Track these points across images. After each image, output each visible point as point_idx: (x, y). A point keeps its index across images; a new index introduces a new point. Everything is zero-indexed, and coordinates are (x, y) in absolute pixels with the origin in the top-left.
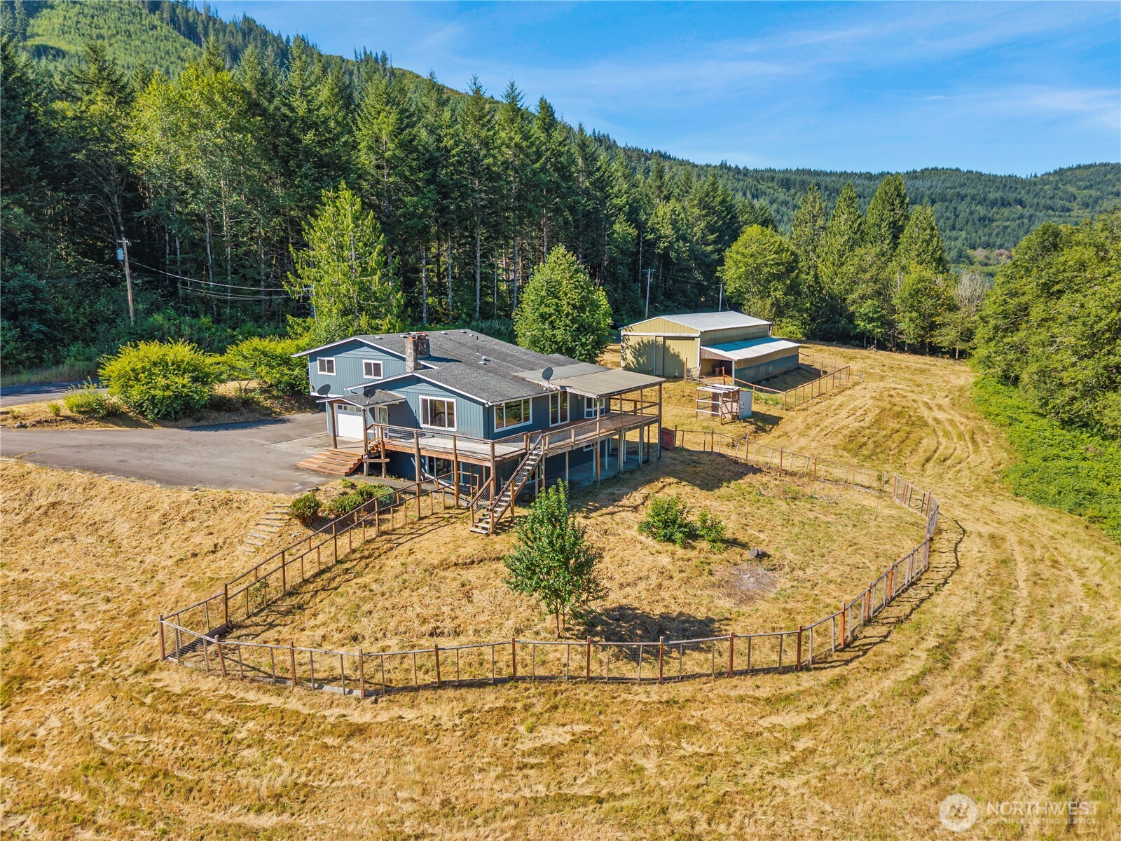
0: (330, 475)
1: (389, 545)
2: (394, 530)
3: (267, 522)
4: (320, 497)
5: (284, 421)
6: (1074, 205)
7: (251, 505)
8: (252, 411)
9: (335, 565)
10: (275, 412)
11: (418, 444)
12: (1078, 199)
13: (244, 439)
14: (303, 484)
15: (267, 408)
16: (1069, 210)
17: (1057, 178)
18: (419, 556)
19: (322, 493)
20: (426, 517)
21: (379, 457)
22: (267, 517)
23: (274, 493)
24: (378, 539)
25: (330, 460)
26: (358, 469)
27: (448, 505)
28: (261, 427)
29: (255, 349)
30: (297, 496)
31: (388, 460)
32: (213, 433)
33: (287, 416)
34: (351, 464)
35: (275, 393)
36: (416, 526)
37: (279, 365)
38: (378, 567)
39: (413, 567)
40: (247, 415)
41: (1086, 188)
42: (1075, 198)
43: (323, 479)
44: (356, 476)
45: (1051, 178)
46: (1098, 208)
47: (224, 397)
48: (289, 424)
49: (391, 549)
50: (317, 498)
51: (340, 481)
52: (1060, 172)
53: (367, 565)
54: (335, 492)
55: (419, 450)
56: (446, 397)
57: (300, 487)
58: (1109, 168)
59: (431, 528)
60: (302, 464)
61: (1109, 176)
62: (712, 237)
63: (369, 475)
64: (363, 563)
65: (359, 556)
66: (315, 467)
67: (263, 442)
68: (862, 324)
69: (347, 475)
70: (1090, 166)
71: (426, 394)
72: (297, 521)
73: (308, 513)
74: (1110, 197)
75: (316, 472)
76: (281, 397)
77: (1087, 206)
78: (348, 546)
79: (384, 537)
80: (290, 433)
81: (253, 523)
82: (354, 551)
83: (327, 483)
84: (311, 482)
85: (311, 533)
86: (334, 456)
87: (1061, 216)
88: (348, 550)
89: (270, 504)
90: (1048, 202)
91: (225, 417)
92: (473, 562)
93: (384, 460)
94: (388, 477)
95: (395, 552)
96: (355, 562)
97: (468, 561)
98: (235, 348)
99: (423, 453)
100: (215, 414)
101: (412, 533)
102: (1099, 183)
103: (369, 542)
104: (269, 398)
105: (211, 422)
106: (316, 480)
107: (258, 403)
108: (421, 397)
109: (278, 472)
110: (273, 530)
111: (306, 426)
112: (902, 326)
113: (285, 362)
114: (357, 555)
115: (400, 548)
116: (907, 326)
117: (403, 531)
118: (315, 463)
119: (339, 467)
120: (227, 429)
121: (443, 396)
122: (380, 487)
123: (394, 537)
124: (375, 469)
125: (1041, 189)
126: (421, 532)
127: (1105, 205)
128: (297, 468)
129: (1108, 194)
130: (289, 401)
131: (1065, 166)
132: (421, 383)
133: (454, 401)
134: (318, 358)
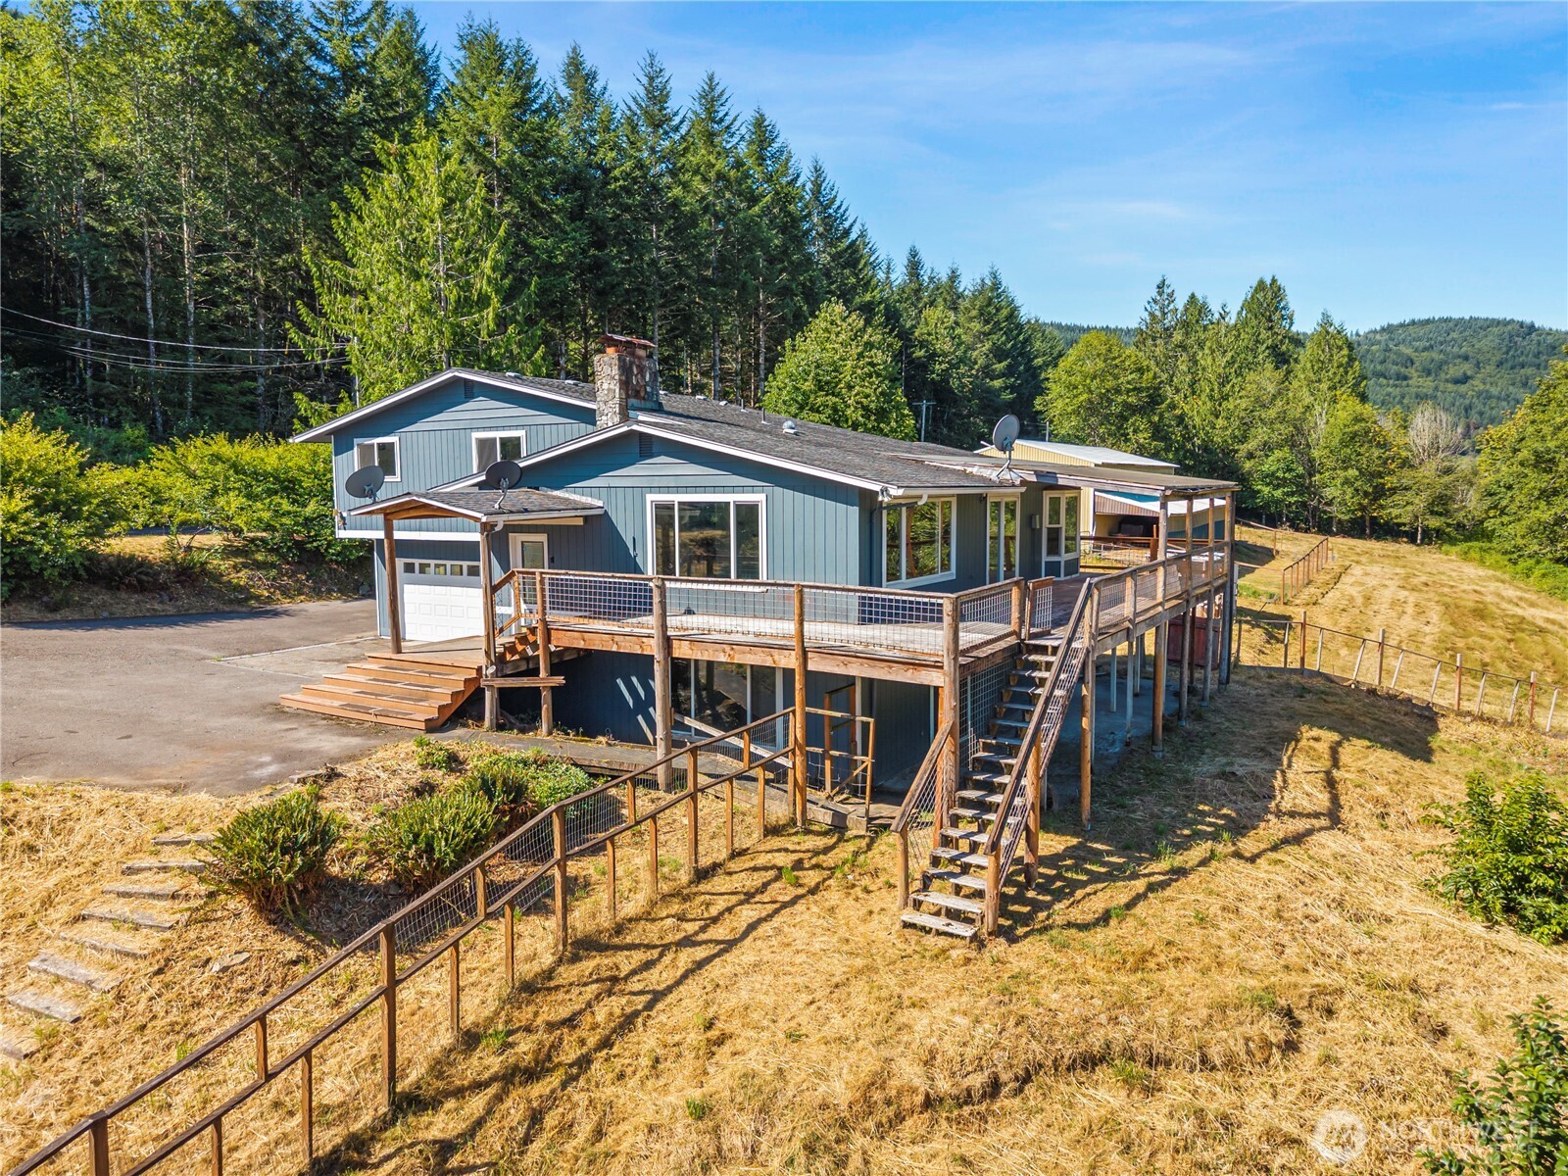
0: (378, 730)
1: (616, 1004)
2: (619, 929)
3: (122, 908)
4: (339, 805)
5: (276, 614)
6: (1412, 372)
7: (78, 838)
8: (202, 592)
9: (387, 1123)
10: (257, 598)
11: (664, 627)
12: (1417, 364)
13: (155, 646)
14: (285, 756)
15: (238, 588)
16: (1406, 378)
17: (1386, 336)
18: (753, 1054)
19: (346, 786)
20: (715, 867)
21: (535, 672)
22: (124, 884)
23: (175, 790)
24: (567, 974)
25: (378, 687)
26: (464, 710)
27: (772, 820)
28: (215, 624)
29: (217, 458)
30: (255, 801)
31: (560, 680)
32: (80, 633)
33: (286, 604)
34: (443, 693)
35: (260, 557)
36: (694, 909)
37: (271, 493)
38: (584, 1130)
39: (746, 1122)
40: (186, 600)
41: (1425, 349)
42: (1412, 363)
43: (354, 741)
44: (459, 732)
45: (1378, 337)
46: (1443, 375)
47: (132, 557)
48: (285, 620)
49: (627, 1022)
50: (324, 809)
51: (409, 746)
52: (1389, 330)
53: (536, 1118)
54: (396, 783)
55: (667, 642)
56: (733, 489)
57: (273, 769)
58: (1451, 325)
59: (748, 914)
60: (295, 699)
61: (1454, 335)
62: (1000, 367)
63: (500, 727)
64: (514, 1109)
65: (496, 1064)
66: (332, 705)
67: (204, 652)
68: (1266, 490)
69: (432, 727)
70: (1428, 322)
71: (668, 489)
72: (238, 903)
73: (284, 870)
74: (1457, 361)
75: (336, 722)
76: (273, 565)
77: (1429, 373)
78: (443, 1012)
79: (587, 966)
80: (285, 635)
81: (62, 912)
82: (470, 1040)
83: (367, 752)
84: (313, 752)
85: (291, 948)
86: (390, 675)
87: (1396, 386)
88: (446, 1038)
89: (149, 831)
90: (1379, 367)
91: (131, 602)
92: (994, 1088)
93: (546, 680)
94: (559, 737)
95: (646, 1040)
96: (477, 1104)
97: (977, 1081)
98: (169, 454)
99: (682, 651)
100: (104, 597)
101: (688, 942)
102: (1441, 343)
103: (530, 989)
104: (245, 566)
105: (89, 612)
106: (330, 743)
107: (217, 577)
108: (650, 497)
109: (215, 722)
110: (134, 943)
111: (325, 623)
112: (1329, 493)
113: (285, 489)
114: (487, 1061)
115: (661, 1015)
116: (1338, 493)
117: (651, 932)
118: (333, 696)
119: (406, 706)
120: (120, 627)
121: (724, 489)
122: (542, 763)
123: (627, 962)
124: (517, 710)
125: (1368, 351)
126: (720, 932)
127: (1451, 372)
128: (279, 712)
129: (1455, 358)
130: (292, 576)
131: (1395, 322)
132: (651, 456)
133: (758, 498)
134: (356, 441)
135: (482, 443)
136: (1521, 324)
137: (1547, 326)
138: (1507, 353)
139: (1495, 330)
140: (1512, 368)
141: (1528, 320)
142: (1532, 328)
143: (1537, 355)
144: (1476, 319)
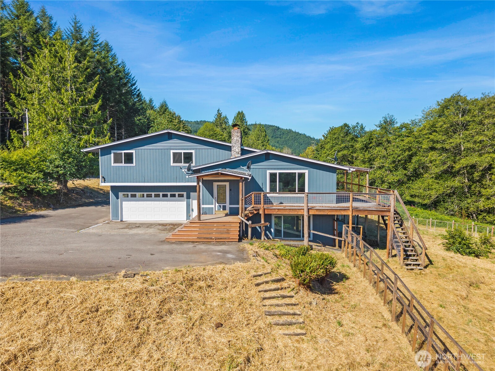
0: (222, 243)
3: (271, 294)
11: (308, 206)
22: (261, 288)
25: (206, 231)
31: (267, 224)
43: (224, 246)
55: (308, 210)
56: (298, 169)
60: (172, 238)
67: (67, 230)
69: (239, 240)
71: (275, 169)
80: (74, 223)
86: (206, 227)
89: (245, 275)
93: (264, 224)
106: (219, 248)
108: (268, 171)
111: (71, 218)
119: (224, 235)
121: (294, 169)
132: (269, 160)
133: (306, 172)
134: (112, 151)
135: (174, 154)
136: (276, 127)
137: (282, 128)
138: (274, 134)
139: (271, 128)
140: (275, 138)
141: (278, 126)
142: (279, 128)
143: (280, 135)
144: (266, 125)
